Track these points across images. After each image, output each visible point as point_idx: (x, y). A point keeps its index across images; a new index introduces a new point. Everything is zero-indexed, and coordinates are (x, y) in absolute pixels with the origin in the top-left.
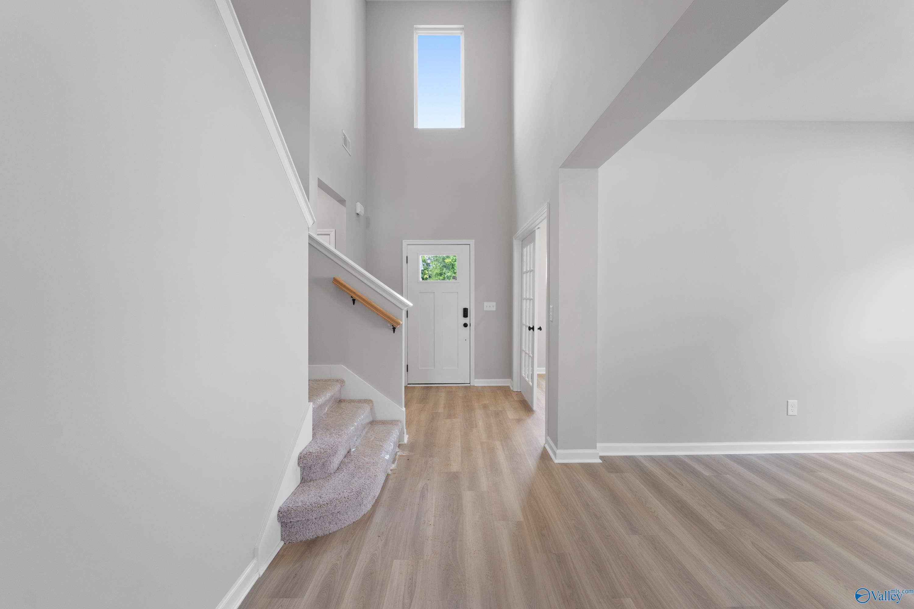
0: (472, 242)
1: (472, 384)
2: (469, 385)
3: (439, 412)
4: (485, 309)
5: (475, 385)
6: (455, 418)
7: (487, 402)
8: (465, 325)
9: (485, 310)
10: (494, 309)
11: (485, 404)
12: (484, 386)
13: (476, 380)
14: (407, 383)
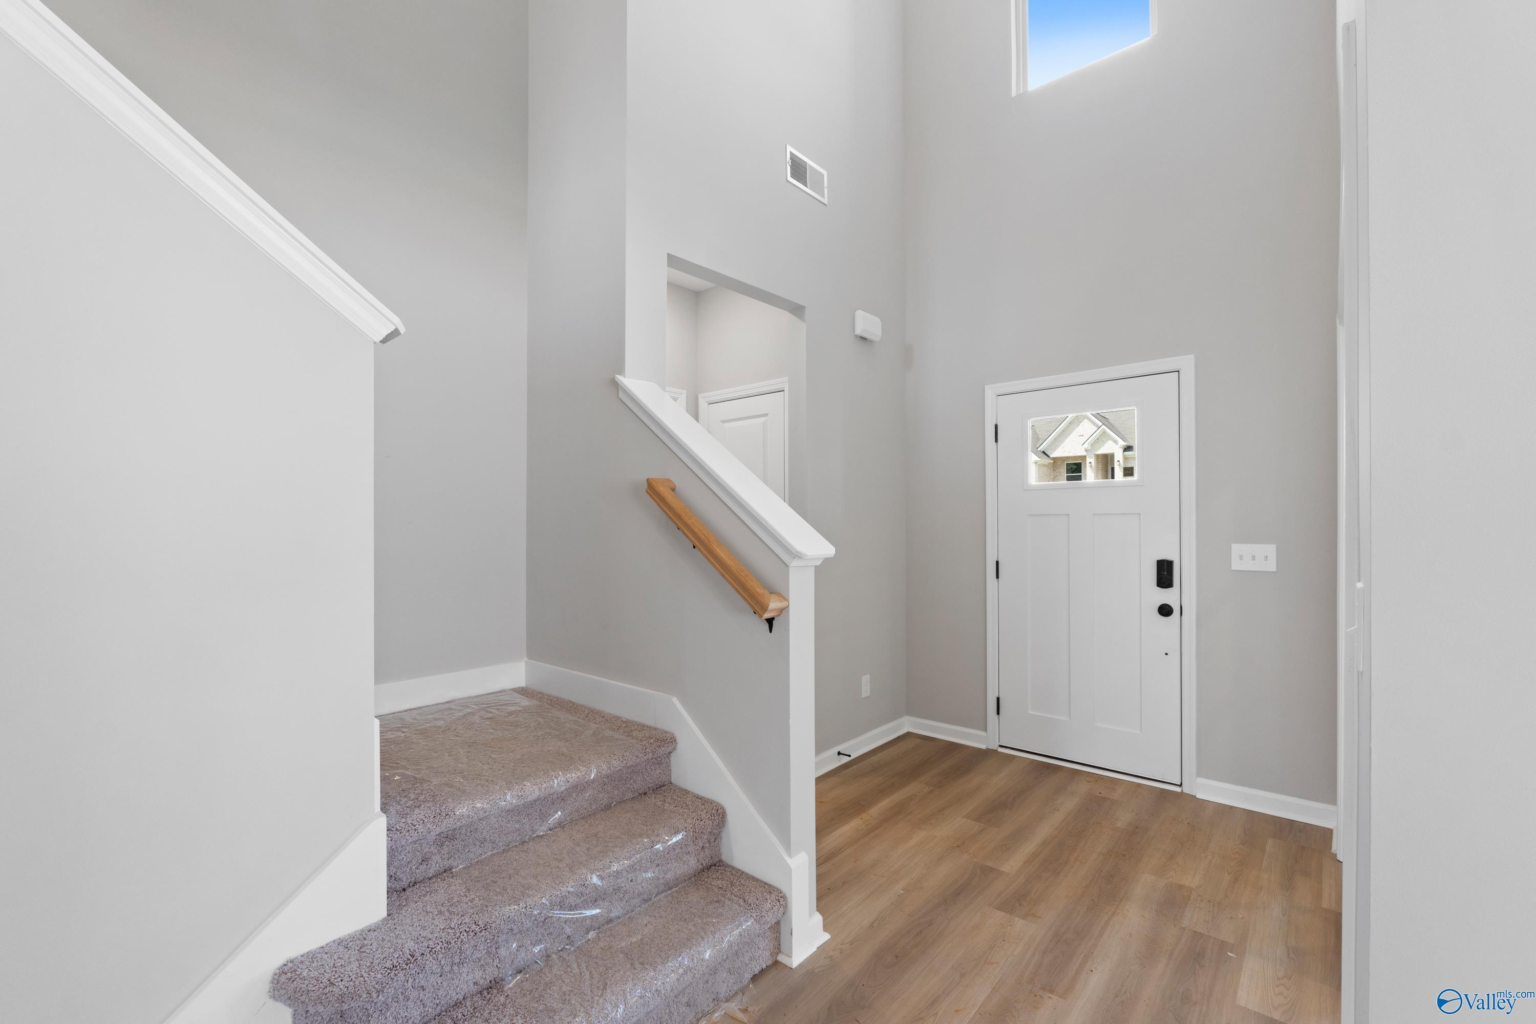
0: (1187, 363)
1: (1186, 790)
2: (1178, 789)
3: (1002, 869)
4: (1236, 565)
5: (1197, 797)
6: (1024, 917)
7: (1192, 881)
8: (1165, 610)
9: (1233, 569)
10: (1271, 566)
11: (1181, 887)
12: (1231, 807)
13: (1201, 780)
14: (998, 744)
